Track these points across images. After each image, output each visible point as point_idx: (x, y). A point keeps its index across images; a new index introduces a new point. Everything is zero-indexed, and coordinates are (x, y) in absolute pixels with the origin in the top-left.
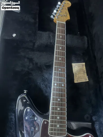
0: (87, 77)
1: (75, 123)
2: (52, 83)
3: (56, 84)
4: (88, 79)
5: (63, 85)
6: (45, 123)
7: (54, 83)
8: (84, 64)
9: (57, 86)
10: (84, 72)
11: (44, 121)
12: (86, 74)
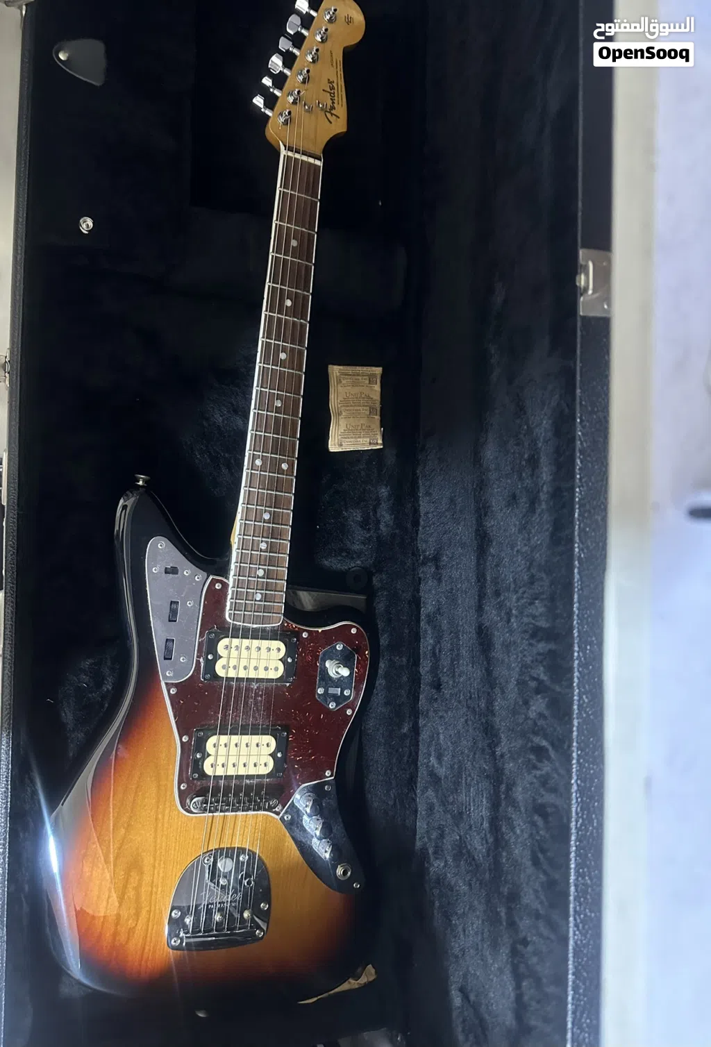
0: (379, 433)
1: (310, 594)
2: (247, 454)
3: (258, 462)
4: (380, 441)
5: (285, 466)
6: (218, 586)
7: (254, 458)
8: (378, 371)
9: (263, 468)
10: (372, 410)
11: (213, 582)
12: (377, 418)
